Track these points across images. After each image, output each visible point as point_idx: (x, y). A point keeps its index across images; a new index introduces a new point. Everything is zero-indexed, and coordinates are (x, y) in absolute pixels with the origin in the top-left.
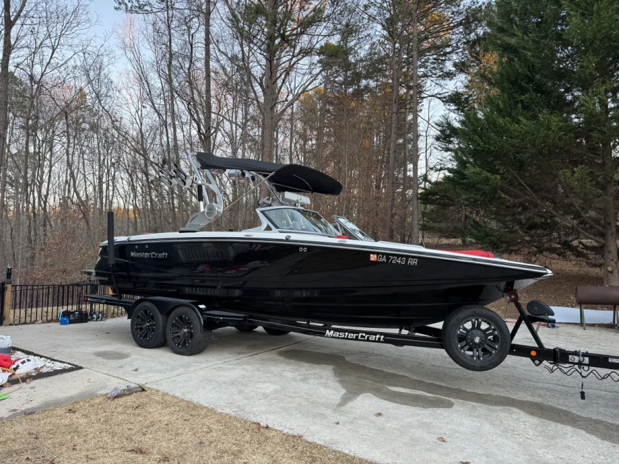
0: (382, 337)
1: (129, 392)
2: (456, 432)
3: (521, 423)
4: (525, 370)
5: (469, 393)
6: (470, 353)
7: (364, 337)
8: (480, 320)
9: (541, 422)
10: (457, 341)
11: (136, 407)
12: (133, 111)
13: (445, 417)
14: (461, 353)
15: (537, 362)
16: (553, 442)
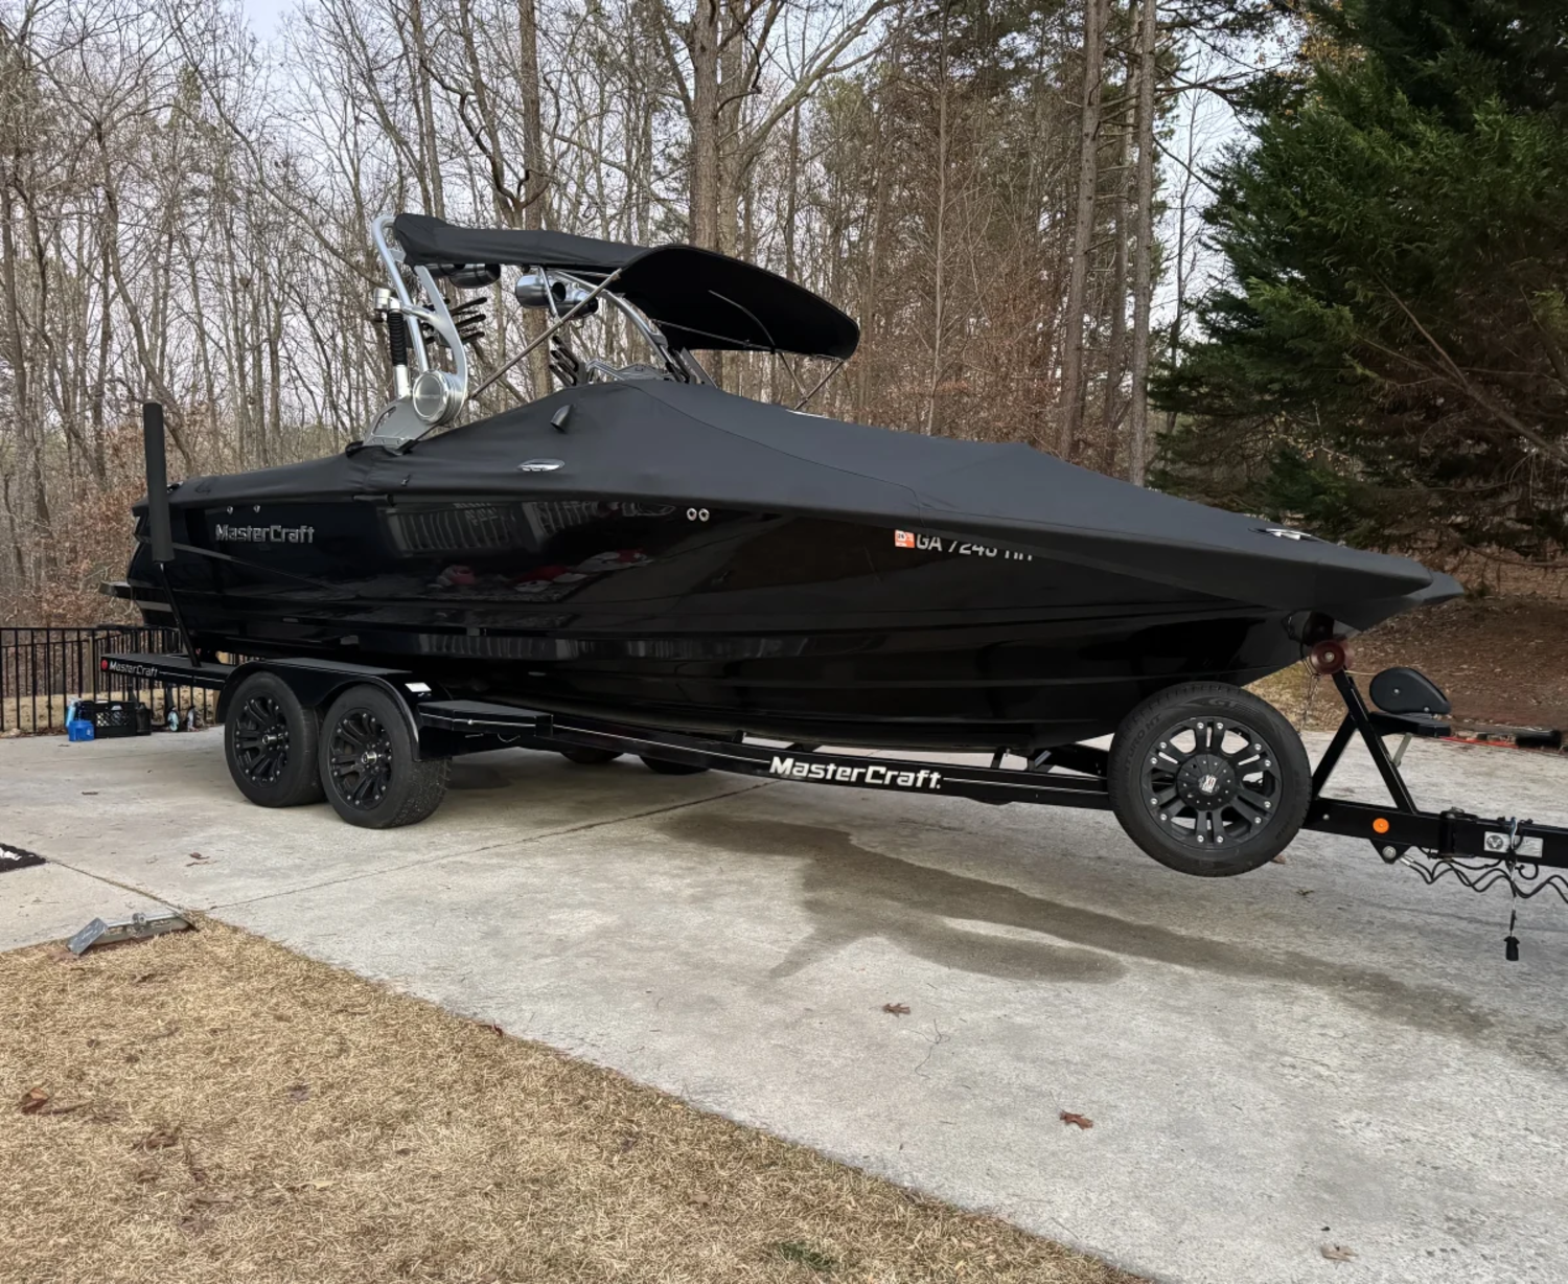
0: (935, 776)
1: (139, 932)
2: (1105, 1056)
3: (1314, 1031)
4: (1370, 876)
5: (1181, 939)
6: (1189, 823)
7: (883, 777)
8: (1220, 726)
9: (1375, 1027)
10: (1147, 786)
11: (144, 979)
12: (333, 135)
13: (1085, 1011)
14: (1158, 823)
15: (1390, 851)
16: (1394, 1090)
